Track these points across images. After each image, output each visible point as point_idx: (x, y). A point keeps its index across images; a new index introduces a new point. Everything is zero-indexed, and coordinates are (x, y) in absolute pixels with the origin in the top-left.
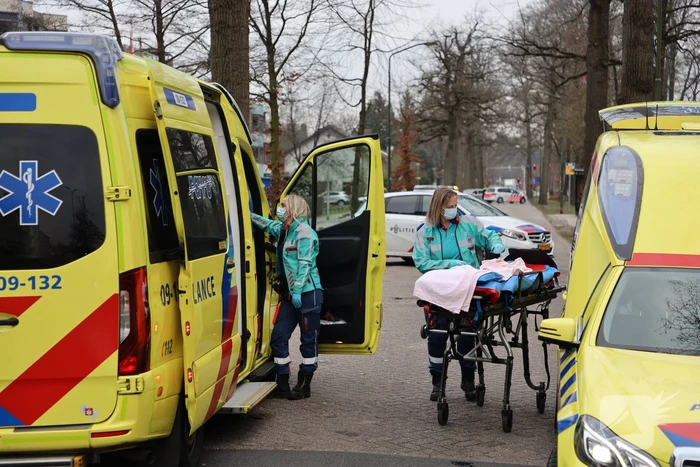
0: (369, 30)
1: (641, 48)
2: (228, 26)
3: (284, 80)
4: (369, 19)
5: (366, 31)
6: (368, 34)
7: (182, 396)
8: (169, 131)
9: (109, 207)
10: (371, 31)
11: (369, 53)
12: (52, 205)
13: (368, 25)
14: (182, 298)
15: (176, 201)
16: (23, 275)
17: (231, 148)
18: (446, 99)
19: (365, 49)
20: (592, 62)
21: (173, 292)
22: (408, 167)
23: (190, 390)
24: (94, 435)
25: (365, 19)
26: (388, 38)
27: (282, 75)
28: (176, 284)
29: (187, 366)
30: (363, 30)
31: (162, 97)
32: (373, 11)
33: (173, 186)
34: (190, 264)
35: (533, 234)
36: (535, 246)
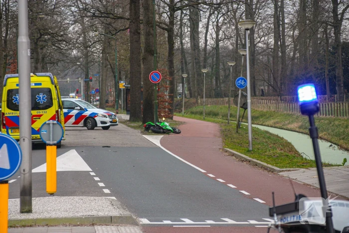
9: (53, 100)
12: (45, 100)
16: (41, 111)
20: (132, 31)
35: (110, 116)
36: (111, 120)
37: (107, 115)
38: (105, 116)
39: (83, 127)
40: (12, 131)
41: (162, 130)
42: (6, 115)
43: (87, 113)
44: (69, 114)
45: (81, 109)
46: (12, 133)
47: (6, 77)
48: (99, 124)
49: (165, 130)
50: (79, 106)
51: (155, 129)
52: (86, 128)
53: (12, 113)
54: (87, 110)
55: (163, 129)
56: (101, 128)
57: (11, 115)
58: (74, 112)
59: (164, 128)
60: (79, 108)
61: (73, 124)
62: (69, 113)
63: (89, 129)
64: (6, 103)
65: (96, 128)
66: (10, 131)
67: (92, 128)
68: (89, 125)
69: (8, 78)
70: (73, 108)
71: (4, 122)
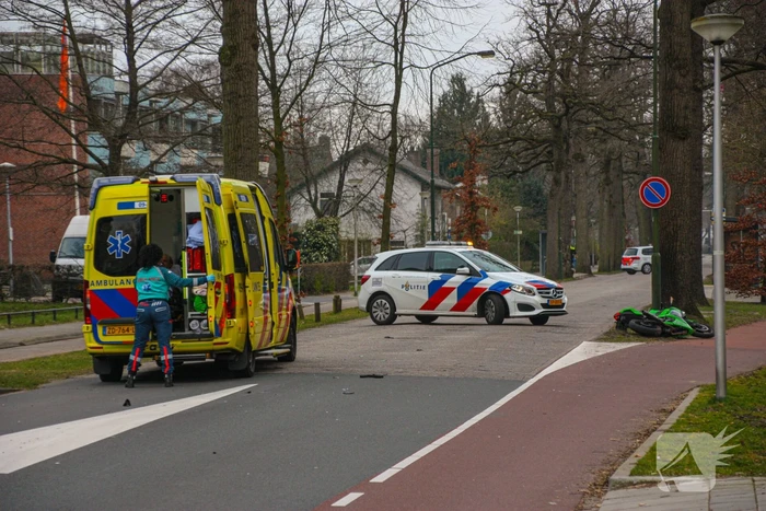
0: (400, 40)
1: (676, 91)
2: (240, 96)
3: (290, 126)
4: (400, 26)
5: (397, 43)
6: (400, 46)
7: (248, 334)
8: (241, 214)
10: (403, 42)
11: (402, 70)
13: (399, 34)
14: (247, 290)
15: (244, 245)
17: (263, 218)
18: (550, 106)
19: (395, 66)
21: (244, 287)
22: (475, 217)
23: (251, 331)
24: (215, 344)
25: (395, 27)
26: (425, 52)
27: (289, 120)
28: (244, 283)
29: (250, 320)
30: (391, 40)
31: (237, 200)
32: (406, 15)
33: (243, 239)
34: (251, 274)
35: (543, 289)
36: (545, 301)
37: (535, 289)
38: (529, 291)
39: (475, 316)
40: (104, 330)
41: (659, 329)
42: (91, 288)
43: (487, 283)
44: (445, 285)
45: (473, 272)
46: (104, 335)
47: (95, 185)
48: (514, 312)
49: (668, 327)
50: (469, 265)
51: (642, 326)
52: (483, 320)
53: (106, 282)
54: (487, 276)
55: (663, 326)
56: (528, 321)
57: (102, 287)
58: (456, 280)
59: (666, 323)
60: (466, 270)
61: (452, 310)
62: (444, 282)
63: (490, 323)
64: (92, 252)
65: (506, 321)
66: (100, 330)
67: (498, 321)
68: (490, 313)
69: (101, 187)
70: (453, 271)
71: (89, 306)
